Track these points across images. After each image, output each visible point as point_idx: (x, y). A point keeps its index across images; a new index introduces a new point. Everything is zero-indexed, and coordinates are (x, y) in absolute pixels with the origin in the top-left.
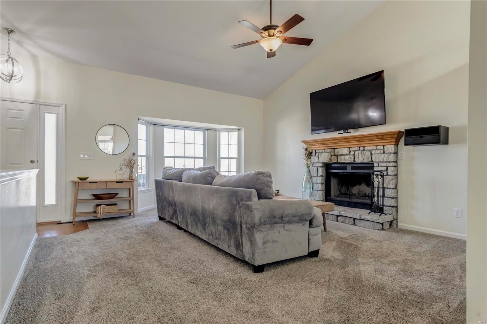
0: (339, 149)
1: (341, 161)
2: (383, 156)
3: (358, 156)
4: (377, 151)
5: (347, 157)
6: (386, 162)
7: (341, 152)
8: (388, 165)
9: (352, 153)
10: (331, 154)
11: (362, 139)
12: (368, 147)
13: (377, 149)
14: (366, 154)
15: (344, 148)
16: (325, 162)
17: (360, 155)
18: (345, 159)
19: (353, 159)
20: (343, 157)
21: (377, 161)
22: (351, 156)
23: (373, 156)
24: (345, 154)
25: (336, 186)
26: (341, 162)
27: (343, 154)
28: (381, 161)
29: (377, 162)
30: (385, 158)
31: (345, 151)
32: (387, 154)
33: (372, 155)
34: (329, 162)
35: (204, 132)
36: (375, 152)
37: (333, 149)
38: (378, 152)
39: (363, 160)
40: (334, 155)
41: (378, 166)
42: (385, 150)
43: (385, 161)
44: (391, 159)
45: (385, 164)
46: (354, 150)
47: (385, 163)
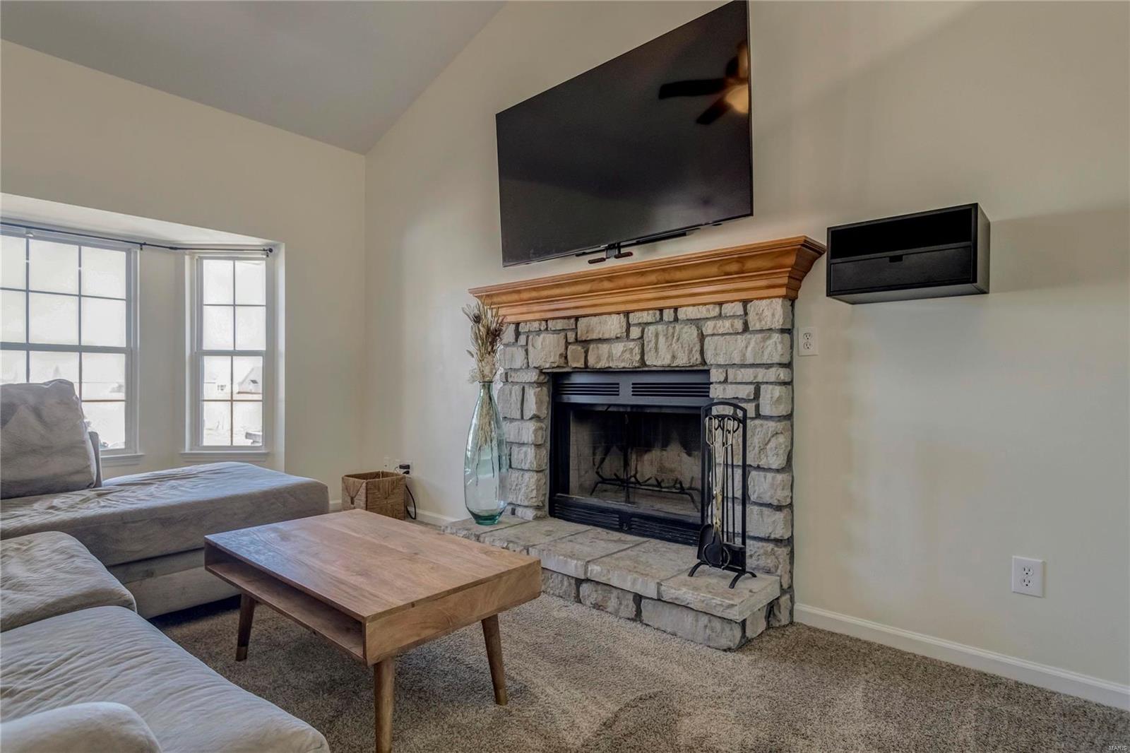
0: (593, 318)
1: (597, 363)
2: (743, 345)
3: (656, 343)
4: (720, 323)
5: (618, 348)
6: (752, 365)
7: (598, 329)
8: (760, 379)
9: (635, 332)
10: (566, 337)
11: (667, 276)
12: (691, 308)
13: (720, 316)
14: (685, 336)
15: (610, 313)
16: (548, 366)
17: (662, 339)
18: (610, 356)
19: (638, 357)
20: (604, 348)
21: (721, 361)
22: (631, 345)
23: (707, 340)
24: (613, 335)
25: (587, 451)
26: (599, 366)
27: (606, 336)
28: (737, 361)
29: (719, 366)
30: (749, 349)
31: (613, 325)
32: (759, 336)
33: (702, 338)
34: (558, 367)
35: (128, 252)
36: (715, 327)
37: (573, 321)
38: (725, 326)
39: (674, 357)
40: (577, 341)
41: (726, 381)
42: (752, 317)
43: (750, 361)
44: (771, 355)
45: (748, 374)
46: (640, 321)
47: (751, 371)
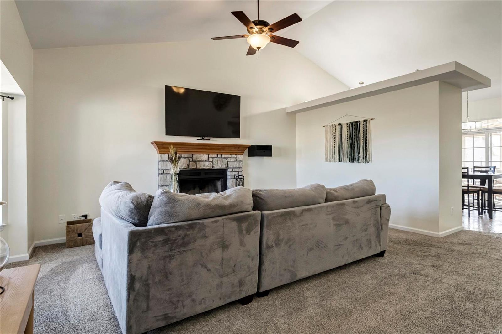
0: (198, 155)
1: (200, 167)
2: (236, 164)
3: (217, 163)
4: (231, 159)
5: (207, 164)
6: (238, 168)
7: (200, 158)
8: (239, 171)
9: (211, 160)
10: (189, 160)
11: (223, 148)
12: (225, 155)
13: (231, 157)
14: (224, 161)
15: (203, 154)
16: (182, 168)
17: (219, 161)
18: (204, 165)
19: (212, 166)
20: (202, 163)
21: (232, 167)
22: (210, 163)
23: (229, 162)
24: (204, 160)
26: (200, 168)
27: (203, 160)
28: (235, 167)
29: (231, 168)
30: (237, 164)
31: (205, 157)
32: (239, 162)
33: (227, 162)
34: (186, 168)
36: (230, 160)
37: (191, 155)
38: (233, 159)
39: (222, 166)
40: (193, 161)
41: (233, 171)
42: (237, 158)
43: (237, 167)
44: (241, 166)
45: (237, 170)
46: (212, 157)
47: (237, 169)
